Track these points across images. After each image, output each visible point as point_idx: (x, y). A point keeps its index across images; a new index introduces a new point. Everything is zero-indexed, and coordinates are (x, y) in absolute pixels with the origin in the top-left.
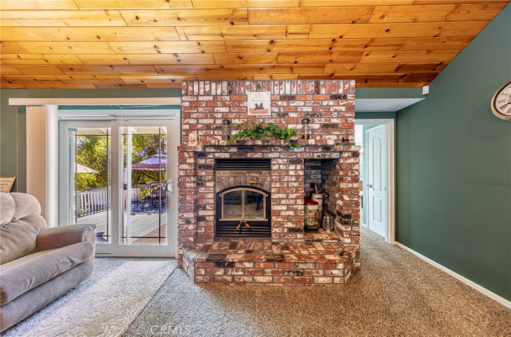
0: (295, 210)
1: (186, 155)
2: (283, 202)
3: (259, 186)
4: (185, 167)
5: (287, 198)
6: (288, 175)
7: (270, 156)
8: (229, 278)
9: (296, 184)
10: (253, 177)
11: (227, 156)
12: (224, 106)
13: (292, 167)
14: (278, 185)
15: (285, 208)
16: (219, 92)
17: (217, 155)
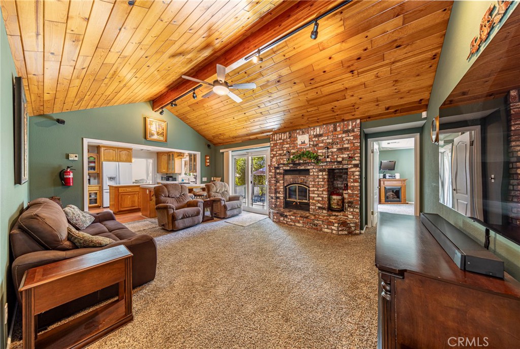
0: (322, 197)
1: (271, 168)
2: (316, 192)
3: (304, 184)
4: (271, 174)
5: (318, 190)
6: (318, 178)
7: (309, 168)
9: (323, 183)
10: (302, 179)
11: (288, 168)
12: (287, 144)
13: (321, 173)
14: (313, 183)
15: (317, 196)
16: (285, 138)
17: (284, 168)
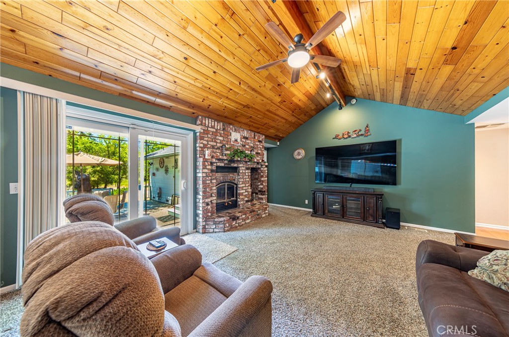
0: (248, 192)
1: (207, 164)
2: (244, 188)
3: (233, 181)
4: (206, 171)
5: (245, 186)
6: (245, 175)
7: (240, 165)
8: (237, 225)
9: (248, 179)
10: (231, 177)
11: (222, 165)
12: (221, 136)
13: (247, 171)
14: (242, 180)
15: (244, 191)
16: (219, 128)
17: (218, 164)
